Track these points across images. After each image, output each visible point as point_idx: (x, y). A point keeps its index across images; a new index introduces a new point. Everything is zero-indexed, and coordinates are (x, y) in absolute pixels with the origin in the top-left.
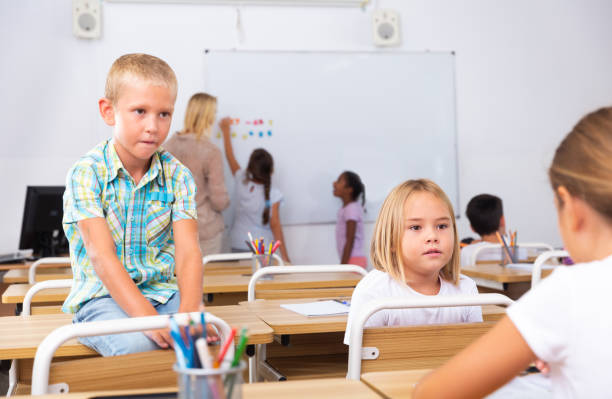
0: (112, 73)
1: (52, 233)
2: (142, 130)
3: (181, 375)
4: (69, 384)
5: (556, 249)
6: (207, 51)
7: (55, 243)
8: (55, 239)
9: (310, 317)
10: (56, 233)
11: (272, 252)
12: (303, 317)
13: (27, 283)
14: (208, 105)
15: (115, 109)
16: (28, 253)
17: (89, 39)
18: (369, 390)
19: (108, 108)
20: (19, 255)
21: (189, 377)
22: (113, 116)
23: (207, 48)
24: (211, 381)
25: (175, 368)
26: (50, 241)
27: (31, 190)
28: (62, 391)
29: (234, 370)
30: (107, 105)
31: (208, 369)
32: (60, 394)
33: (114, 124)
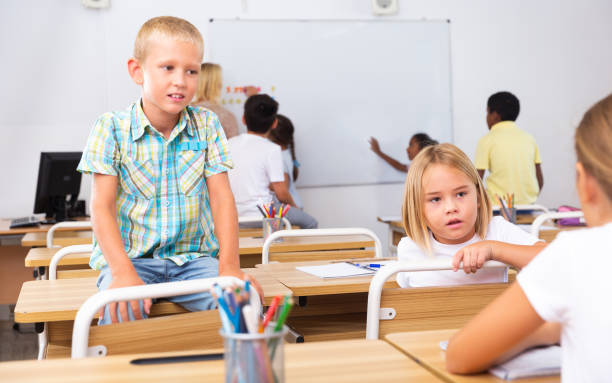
0: (140, 35)
1: (65, 198)
2: (170, 84)
3: (227, 339)
4: (107, 346)
5: (551, 210)
6: (211, 20)
7: (68, 207)
8: (68, 203)
9: (326, 279)
10: (69, 198)
11: (282, 216)
12: (319, 279)
13: (45, 246)
14: (214, 73)
15: (142, 67)
16: (42, 217)
17: (98, 9)
18: (395, 350)
19: (137, 68)
20: (33, 218)
21: (235, 341)
22: (141, 76)
23: (212, 17)
24: (256, 345)
25: (221, 333)
26: (63, 206)
27: (45, 156)
28: (100, 353)
29: (277, 334)
30: (136, 64)
31: (253, 334)
32: (98, 355)
33: (142, 84)
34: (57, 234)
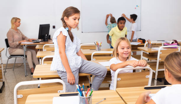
7: (46, 37)
10: (46, 35)
24: (85, 99)
27: (41, 26)
29: (90, 97)
34: (45, 47)
